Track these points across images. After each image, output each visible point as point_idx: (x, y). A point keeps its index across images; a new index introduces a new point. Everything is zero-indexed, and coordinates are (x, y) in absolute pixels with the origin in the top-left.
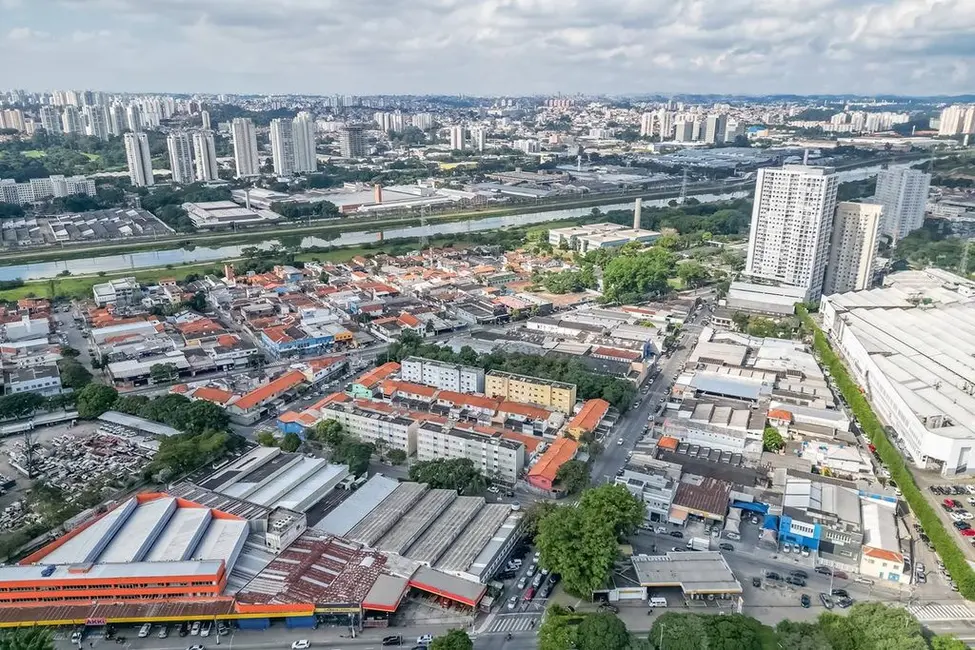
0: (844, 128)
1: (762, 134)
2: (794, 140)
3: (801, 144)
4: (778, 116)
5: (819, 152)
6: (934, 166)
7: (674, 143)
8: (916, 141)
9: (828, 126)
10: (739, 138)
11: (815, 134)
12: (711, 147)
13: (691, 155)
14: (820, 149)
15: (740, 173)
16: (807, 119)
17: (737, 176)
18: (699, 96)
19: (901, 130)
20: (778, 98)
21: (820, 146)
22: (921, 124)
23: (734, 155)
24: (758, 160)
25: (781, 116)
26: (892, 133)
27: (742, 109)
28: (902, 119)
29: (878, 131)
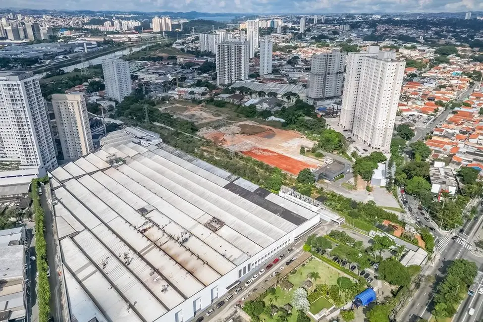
0: (111, 29)
1: (67, 33)
2: (85, 36)
3: (87, 39)
4: (78, 22)
5: (95, 43)
6: (150, 49)
7: (7, 41)
8: (143, 35)
9: (103, 28)
10: (50, 37)
11: (96, 33)
12: (31, 43)
13: (15, 50)
14: (96, 41)
15: (42, 61)
16: (94, 24)
17: (41, 63)
18: (36, 11)
19: (138, 29)
20: (81, 12)
21: (97, 40)
22: (146, 26)
23: (44, 48)
24: (59, 51)
25: (80, 23)
26: (134, 31)
27: (58, 18)
28: (138, 24)
29: (128, 30)
